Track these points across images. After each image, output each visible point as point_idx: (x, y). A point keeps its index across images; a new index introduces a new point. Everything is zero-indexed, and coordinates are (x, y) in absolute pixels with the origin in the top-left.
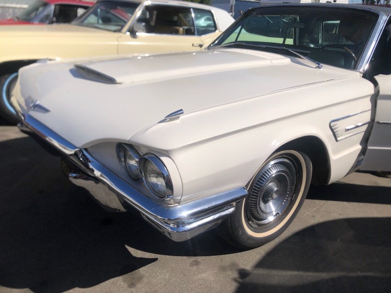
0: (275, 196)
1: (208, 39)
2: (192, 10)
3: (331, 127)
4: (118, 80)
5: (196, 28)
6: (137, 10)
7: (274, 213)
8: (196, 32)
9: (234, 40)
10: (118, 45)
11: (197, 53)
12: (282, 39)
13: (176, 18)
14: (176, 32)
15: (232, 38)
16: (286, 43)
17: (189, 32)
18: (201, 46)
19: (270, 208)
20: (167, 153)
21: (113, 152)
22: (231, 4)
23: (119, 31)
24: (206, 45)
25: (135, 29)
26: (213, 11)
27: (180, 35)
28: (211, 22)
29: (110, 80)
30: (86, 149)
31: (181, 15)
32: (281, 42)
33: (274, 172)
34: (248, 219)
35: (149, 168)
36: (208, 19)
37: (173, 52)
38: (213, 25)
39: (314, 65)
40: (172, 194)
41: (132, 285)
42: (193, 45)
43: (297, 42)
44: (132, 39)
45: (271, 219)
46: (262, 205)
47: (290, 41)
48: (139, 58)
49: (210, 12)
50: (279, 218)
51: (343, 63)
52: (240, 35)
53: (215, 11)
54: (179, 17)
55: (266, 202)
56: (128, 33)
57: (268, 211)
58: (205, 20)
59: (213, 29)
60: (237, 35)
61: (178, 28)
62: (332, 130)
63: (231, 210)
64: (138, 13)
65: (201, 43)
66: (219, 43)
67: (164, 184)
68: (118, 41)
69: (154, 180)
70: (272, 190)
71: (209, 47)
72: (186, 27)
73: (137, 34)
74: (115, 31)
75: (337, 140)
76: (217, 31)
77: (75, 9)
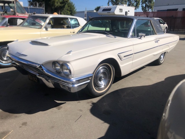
0: (103, 79)
1: (77, 30)
2: (69, 18)
3: (118, 56)
4: (49, 44)
5: (71, 25)
6: (47, 20)
7: (104, 85)
8: (71, 27)
9: (87, 30)
10: (41, 34)
11: (72, 35)
12: (105, 28)
13: (62, 22)
14: (64, 28)
15: (86, 29)
16: (107, 30)
17: (68, 27)
18: (74, 33)
19: (102, 83)
20: (69, 62)
21: (51, 65)
22: (85, 13)
23: (41, 28)
24: (76, 32)
25: (47, 27)
26: (77, 19)
27: (65, 28)
28: (76, 22)
29: (46, 45)
30: (42, 65)
31: (64, 20)
32: (105, 30)
33: (102, 71)
34: (95, 86)
35: (63, 67)
36: (75, 21)
37: (64, 35)
38: (78, 23)
39: (114, 37)
40: (71, 74)
41: (59, 109)
42: (71, 32)
43: (111, 29)
44: (46, 31)
45: (103, 87)
46: (99, 82)
47: (108, 29)
48: (49, 38)
49: (76, 19)
50: (106, 87)
51: (123, 36)
52: (89, 27)
53: (79, 18)
54: (63, 21)
55: (100, 81)
56: (44, 29)
57: (101, 84)
58: (74, 21)
59: (78, 25)
60: (87, 28)
61: (64, 26)
62: (119, 57)
63: (89, 81)
64: (48, 21)
65: (74, 32)
66: (81, 31)
67: (69, 71)
68: (40, 32)
69: (65, 71)
70: (102, 77)
71: (77, 33)
72: (67, 25)
73: (48, 29)
74: (39, 28)
75: (121, 60)
76: (80, 26)
77: (16, 19)
